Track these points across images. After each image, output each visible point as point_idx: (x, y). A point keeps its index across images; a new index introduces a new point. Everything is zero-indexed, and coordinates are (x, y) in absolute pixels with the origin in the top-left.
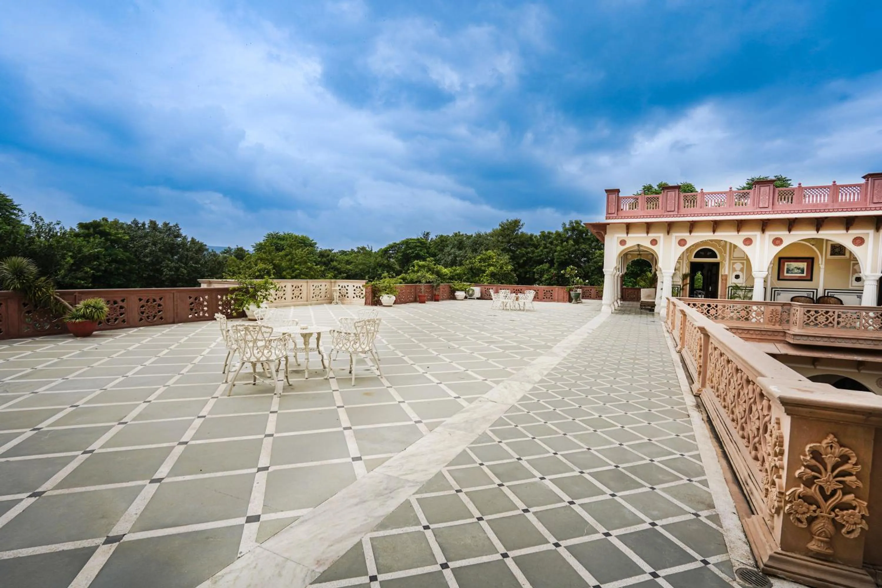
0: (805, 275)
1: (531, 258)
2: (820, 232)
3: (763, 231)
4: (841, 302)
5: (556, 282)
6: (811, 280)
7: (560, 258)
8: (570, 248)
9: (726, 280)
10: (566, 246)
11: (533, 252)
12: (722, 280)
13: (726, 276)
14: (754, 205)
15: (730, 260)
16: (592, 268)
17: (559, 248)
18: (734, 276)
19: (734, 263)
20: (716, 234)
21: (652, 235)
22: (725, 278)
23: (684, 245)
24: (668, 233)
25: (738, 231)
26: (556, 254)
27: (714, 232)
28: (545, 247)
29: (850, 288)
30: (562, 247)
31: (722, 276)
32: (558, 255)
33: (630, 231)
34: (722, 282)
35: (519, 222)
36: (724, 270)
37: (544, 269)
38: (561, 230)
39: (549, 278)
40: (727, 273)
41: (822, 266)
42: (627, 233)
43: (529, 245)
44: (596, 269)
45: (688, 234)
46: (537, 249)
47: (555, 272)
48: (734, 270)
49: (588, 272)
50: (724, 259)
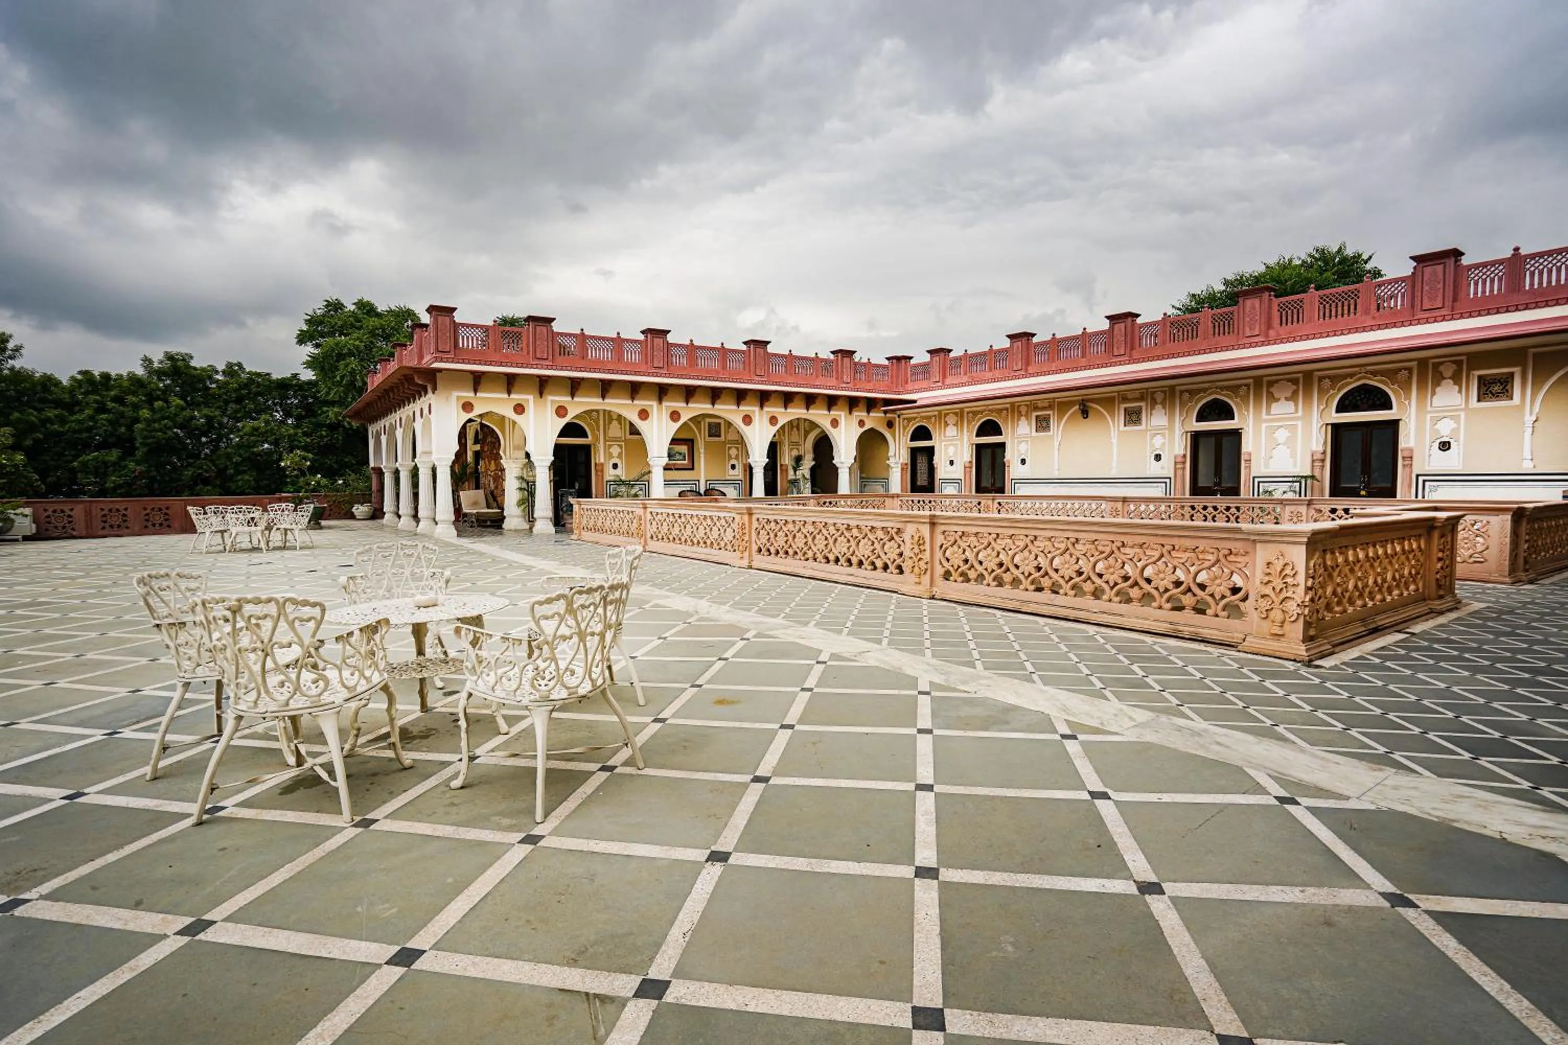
0: (685, 462)
1: (59, 434)
2: (716, 406)
3: (660, 401)
4: (724, 494)
5: (147, 491)
6: (693, 469)
7: (154, 437)
8: (176, 415)
9: (602, 471)
10: (162, 409)
11: (62, 421)
12: (596, 471)
13: (602, 465)
14: (646, 363)
15: (605, 441)
16: (236, 459)
17: (145, 413)
18: (611, 465)
19: (610, 446)
20: (606, 401)
21: (516, 397)
22: (601, 468)
23: (564, 416)
24: (541, 394)
25: (633, 399)
26: (140, 426)
27: (603, 397)
28: (102, 409)
29: (729, 478)
30: (153, 410)
31: (596, 464)
32: (142, 430)
33: (481, 386)
34: (596, 475)
35: (8, 341)
36: (599, 457)
37: (105, 463)
38: (140, 371)
39: (126, 483)
40: (602, 460)
41: (702, 451)
42: (476, 391)
43: (43, 401)
44: (244, 460)
45: (569, 399)
46: (72, 413)
47: (138, 468)
48: (611, 456)
49: (226, 468)
50: (597, 439)
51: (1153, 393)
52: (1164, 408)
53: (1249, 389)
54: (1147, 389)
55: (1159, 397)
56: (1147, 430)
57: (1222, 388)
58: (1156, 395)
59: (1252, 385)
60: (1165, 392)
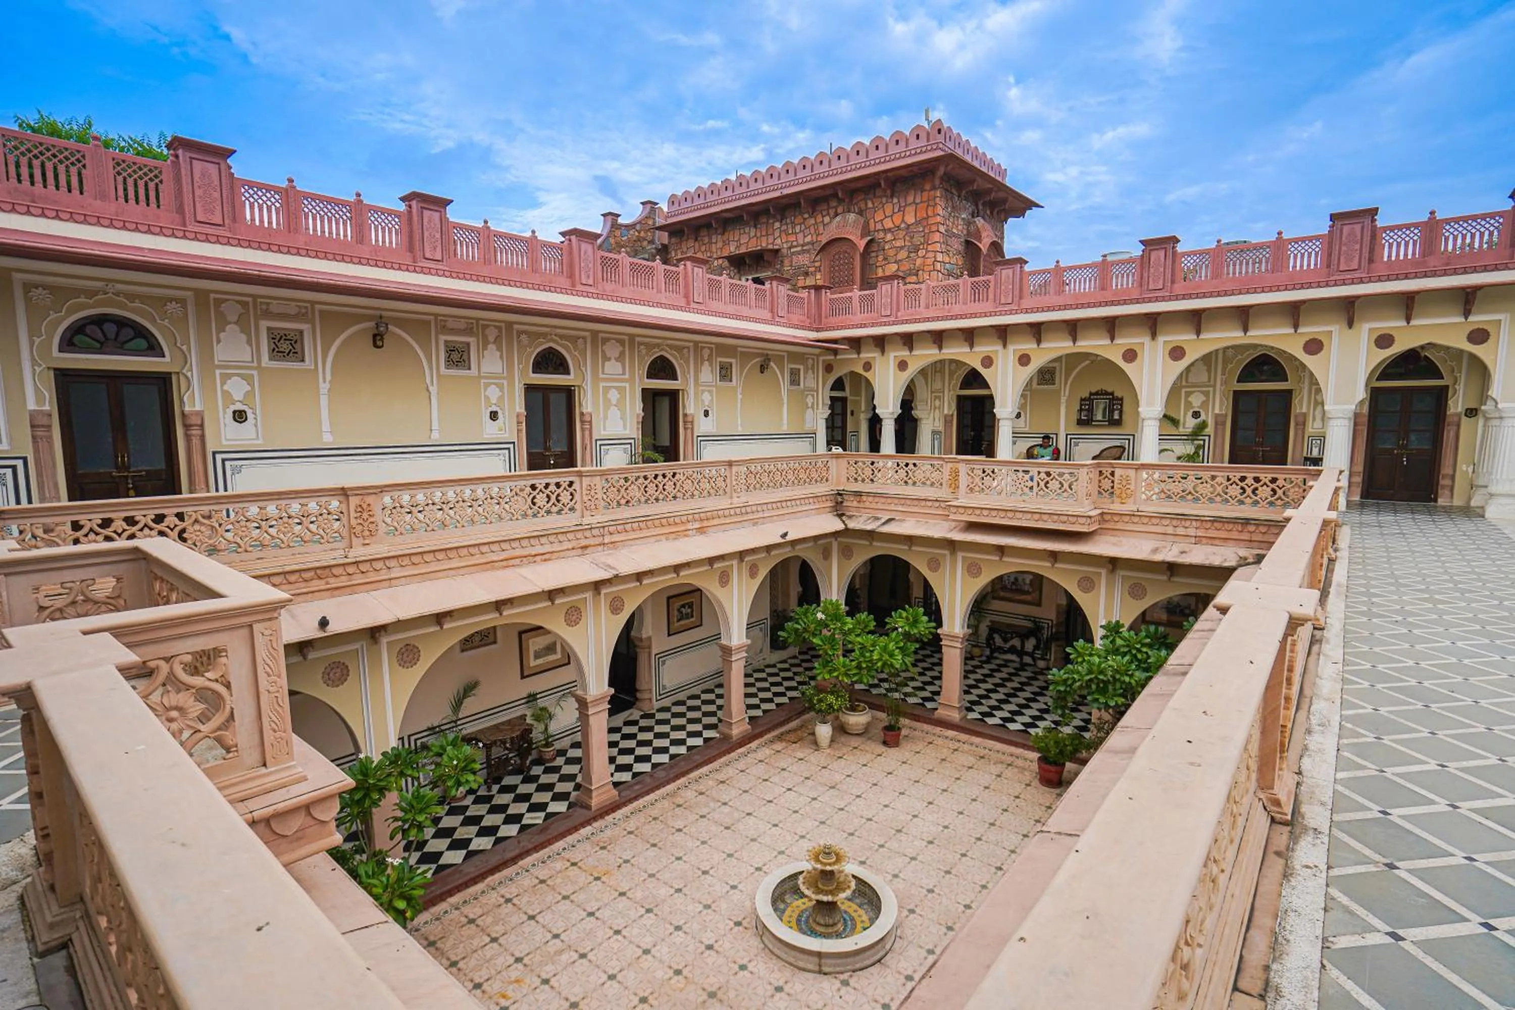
51: (485, 327)
52: (499, 349)
53: (585, 342)
54: (478, 320)
55: (492, 334)
56: (480, 377)
57: (562, 337)
58: (487, 331)
59: (589, 340)
60: (499, 329)
